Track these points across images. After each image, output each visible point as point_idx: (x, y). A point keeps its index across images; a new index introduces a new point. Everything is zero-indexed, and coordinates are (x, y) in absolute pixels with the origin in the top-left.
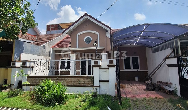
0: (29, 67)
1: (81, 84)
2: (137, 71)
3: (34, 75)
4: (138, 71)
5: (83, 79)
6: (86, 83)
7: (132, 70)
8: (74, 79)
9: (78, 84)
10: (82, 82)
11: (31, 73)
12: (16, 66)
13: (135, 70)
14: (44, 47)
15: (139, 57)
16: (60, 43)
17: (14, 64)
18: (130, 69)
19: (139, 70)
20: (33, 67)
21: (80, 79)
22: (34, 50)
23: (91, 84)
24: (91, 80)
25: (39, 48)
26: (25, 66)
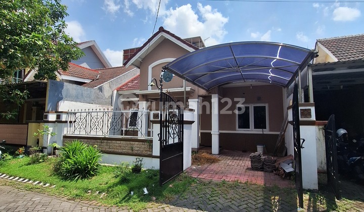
0: (66, 122)
1: (135, 152)
2: (261, 133)
3: (72, 134)
4: (264, 133)
5: (137, 143)
6: (142, 149)
7: (252, 131)
8: (124, 142)
9: (130, 151)
10: (137, 149)
11: (67, 131)
12: (50, 120)
13: (259, 131)
14: (101, 89)
15: (267, 105)
16: (132, 81)
17: (46, 117)
18: (248, 129)
19: (267, 131)
20: (71, 122)
21: (134, 143)
22: (82, 96)
23: (149, 153)
24: (150, 145)
25: (91, 92)
26: (60, 120)
